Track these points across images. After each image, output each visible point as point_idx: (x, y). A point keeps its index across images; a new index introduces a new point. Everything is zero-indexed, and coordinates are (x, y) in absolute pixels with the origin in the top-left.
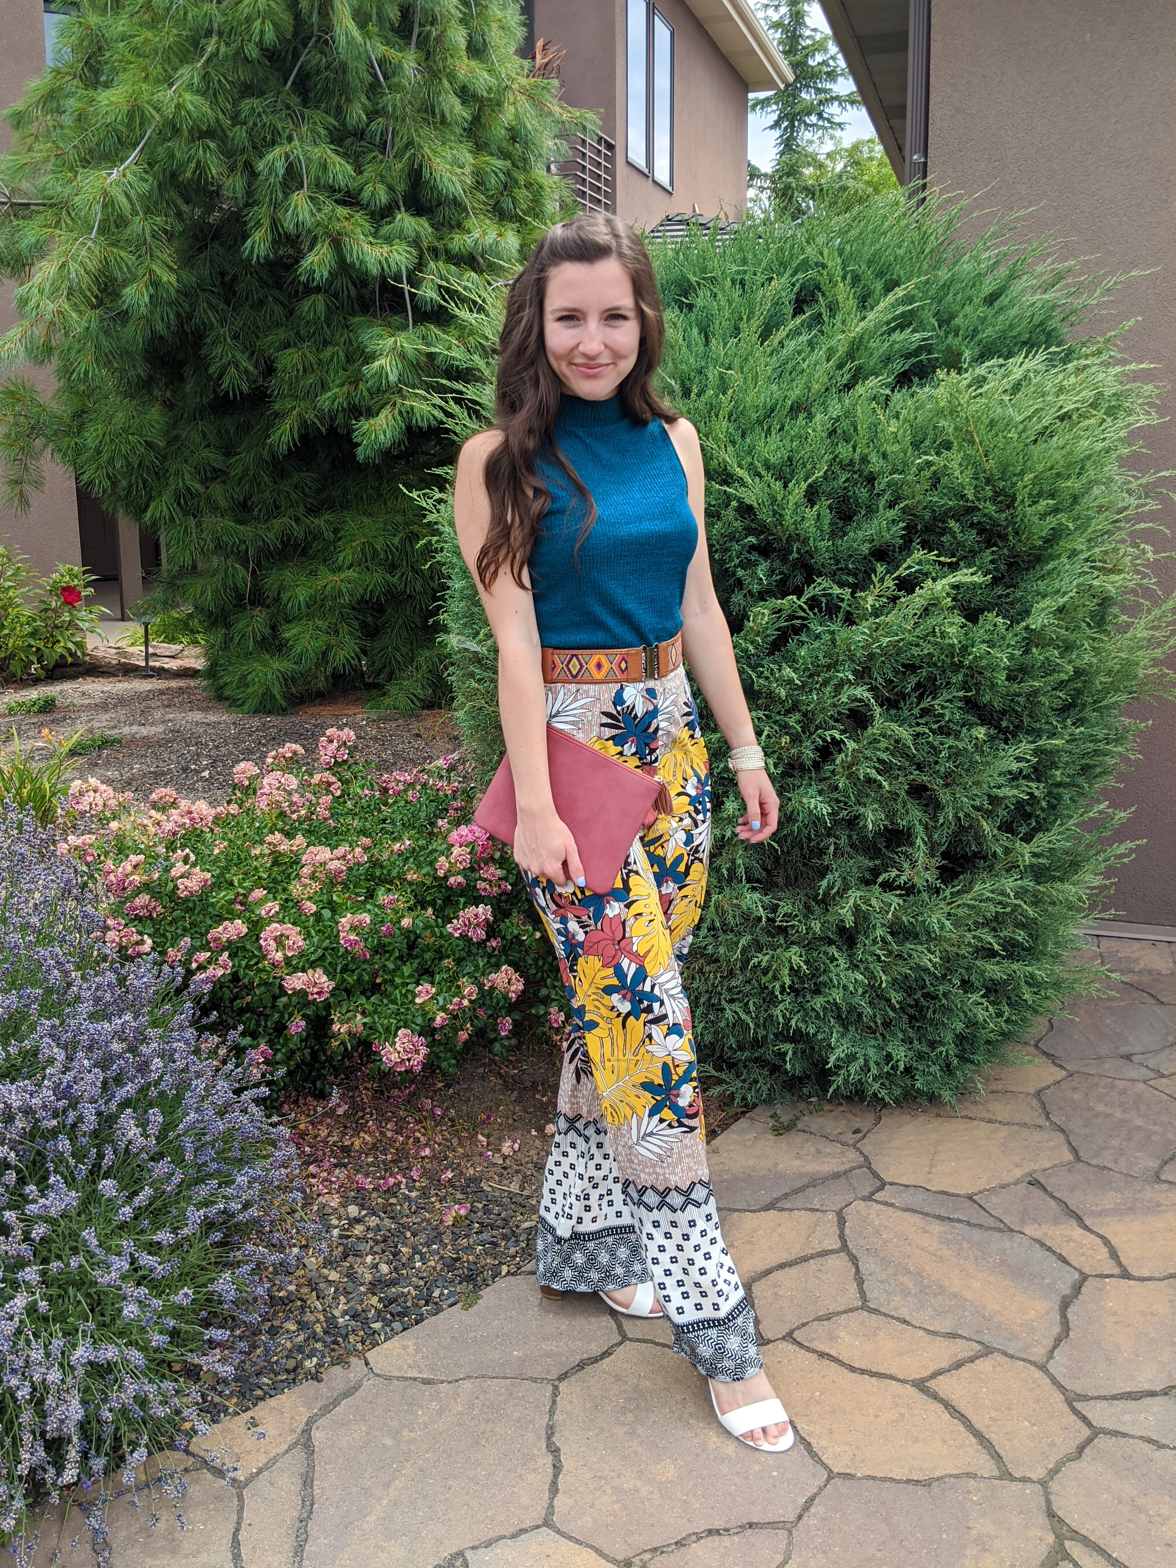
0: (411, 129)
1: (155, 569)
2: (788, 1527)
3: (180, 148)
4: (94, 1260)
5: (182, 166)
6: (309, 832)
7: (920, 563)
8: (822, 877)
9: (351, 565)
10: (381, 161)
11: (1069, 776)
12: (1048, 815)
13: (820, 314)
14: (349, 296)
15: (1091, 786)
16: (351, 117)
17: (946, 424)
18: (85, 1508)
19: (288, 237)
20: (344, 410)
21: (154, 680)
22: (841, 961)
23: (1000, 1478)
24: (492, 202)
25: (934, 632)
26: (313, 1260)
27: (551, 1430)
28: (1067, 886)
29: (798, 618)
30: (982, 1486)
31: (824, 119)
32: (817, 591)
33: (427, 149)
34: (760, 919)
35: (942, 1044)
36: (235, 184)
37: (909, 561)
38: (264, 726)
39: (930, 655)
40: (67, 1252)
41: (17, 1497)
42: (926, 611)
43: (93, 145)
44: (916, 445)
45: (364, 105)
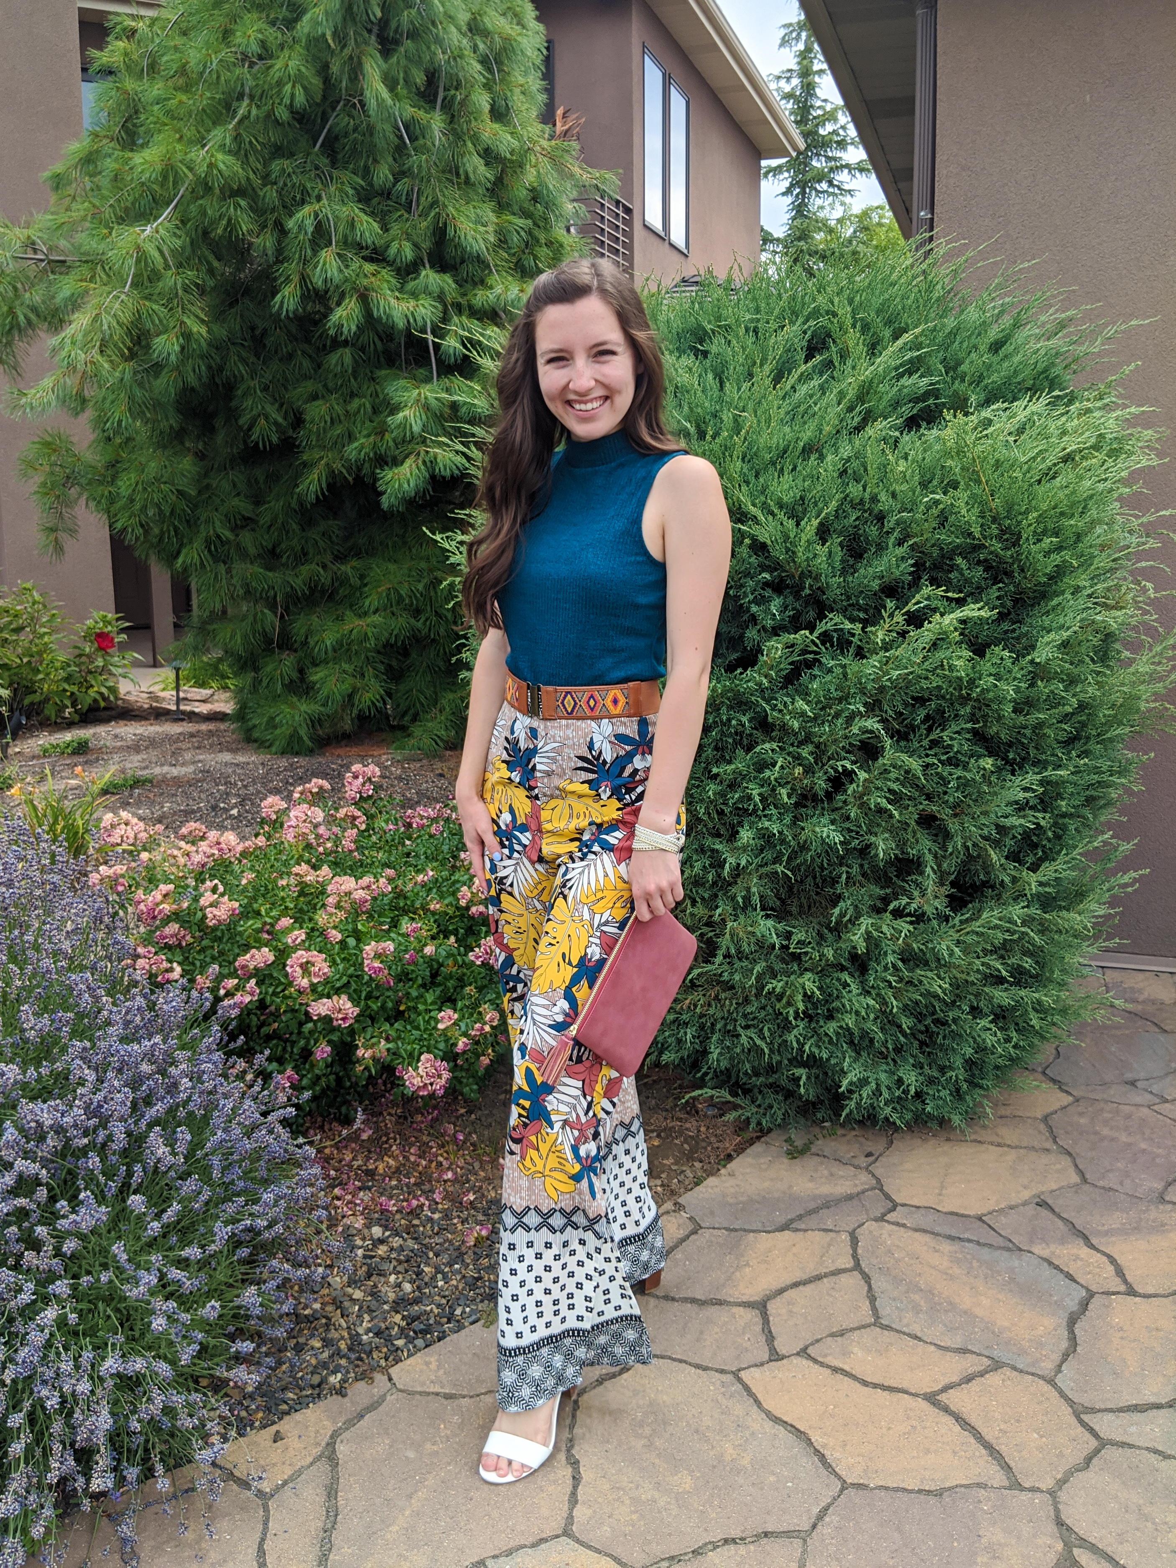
0: (437, 189)
1: (186, 615)
2: (802, 1535)
3: (212, 207)
4: (124, 1276)
5: (215, 222)
6: (336, 864)
7: (928, 598)
8: (835, 906)
9: (377, 610)
10: (407, 220)
11: (1074, 807)
12: (1054, 845)
13: (831, 362)
14: (376, 350)
15: (1095, 817)
16: (378, 177)
17: (953, 464)
18: (114, 1518)
19: (316, 292)
20: (370, 459)
21: (184, 724)
22: (854, 987)
23: (1010, 1488)
24: (514, 260)
25: (942, 665)
26: (338, 1279)
27: (570, 1443)
28: (1073, 915)
29: (810, 652)
30: (993, 1495)
31: (834, 186)
32: (829, 626)
33: (451, 209)
34: (773, 946)
35: (951, 1068)
36: (265, 242)
37: (918, 597)
38: (292, 767)
39: (939, 688)
40: (98, 1268)
41: (47, 1505)
42: (934, 646)
43: (129, 204)
44: (924, 485)
45: (391, 166)
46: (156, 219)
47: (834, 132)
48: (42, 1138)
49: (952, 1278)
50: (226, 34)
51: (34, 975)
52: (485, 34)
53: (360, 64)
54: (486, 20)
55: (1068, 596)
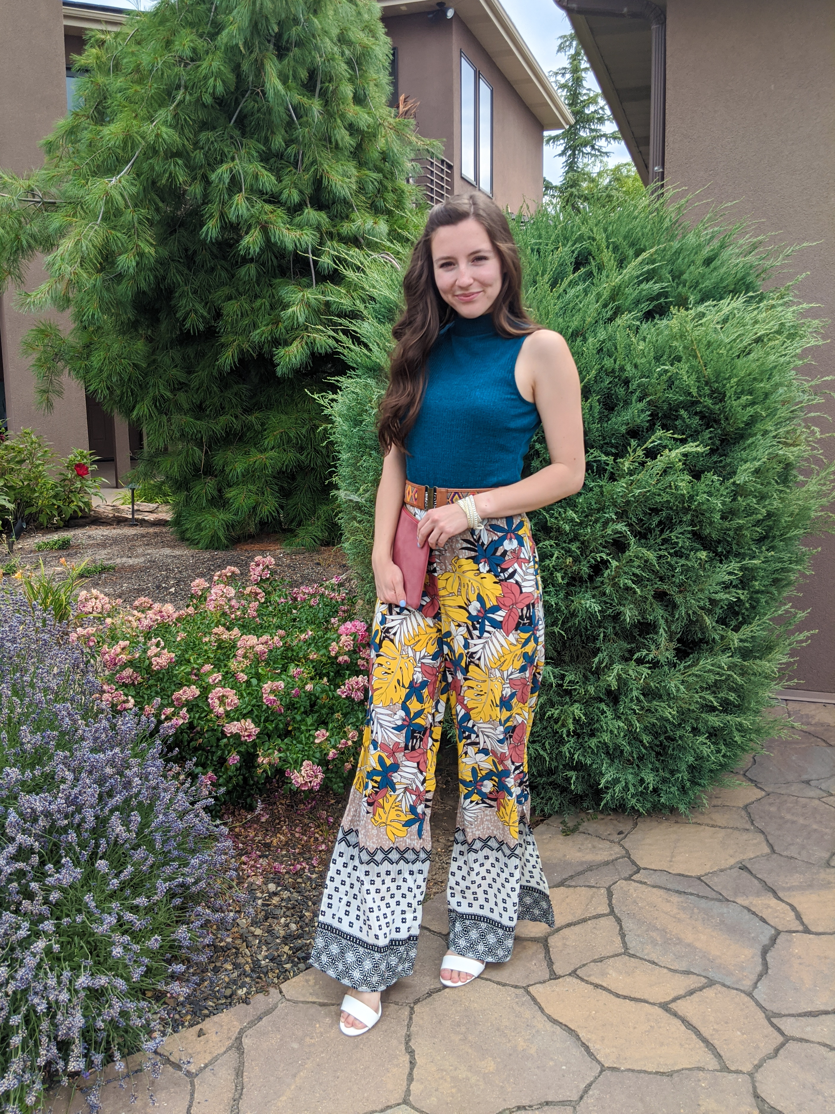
0: (316, 152)
1: (139, 451)
2: (573, 1104)
3: (158, 164)
4: (93, 918)
5: (160, 175)
6: (243, 626)
7: (660, 439)
8: (595, 656)
9: (273, 448)
10: (295, 174)
11: (764, 586)
12: (750, 613)
13: (591, 272)
14: (272, 265)
15: (779, 593)
16: (275, 144)
17: (677, 344)
18: (85, 1091)
19: (231, 224)
20: (268, 341)
21: (138, 528)
22: (608, 713)
23: (721, 1071)
24: (370, 202)
25: (670, 486)
26: (244, 921)
27: (408, 1038)
28: (764, 662)
30: (708, 1076)
31: (595, 149)
33: (326, 166)
34: (551, 685)
35: (678, 771)
36: (196, 189)
37: (653, 438)
38: (213, 558)
39: (668, 502)
40: (74, 912)
41: (37, 1081)
42: (665, 472)
43: (99, 163)
44: (657, 359)
45: (283, 136)
46: (118, 174)
47: (596, 112)
48: (35, 820)
49: (679, 920)
50: (168, 44)
51: (31, 704)
52: (349, 43)
53: (262, 64)
54: (350, 34)
55: (759, 436)
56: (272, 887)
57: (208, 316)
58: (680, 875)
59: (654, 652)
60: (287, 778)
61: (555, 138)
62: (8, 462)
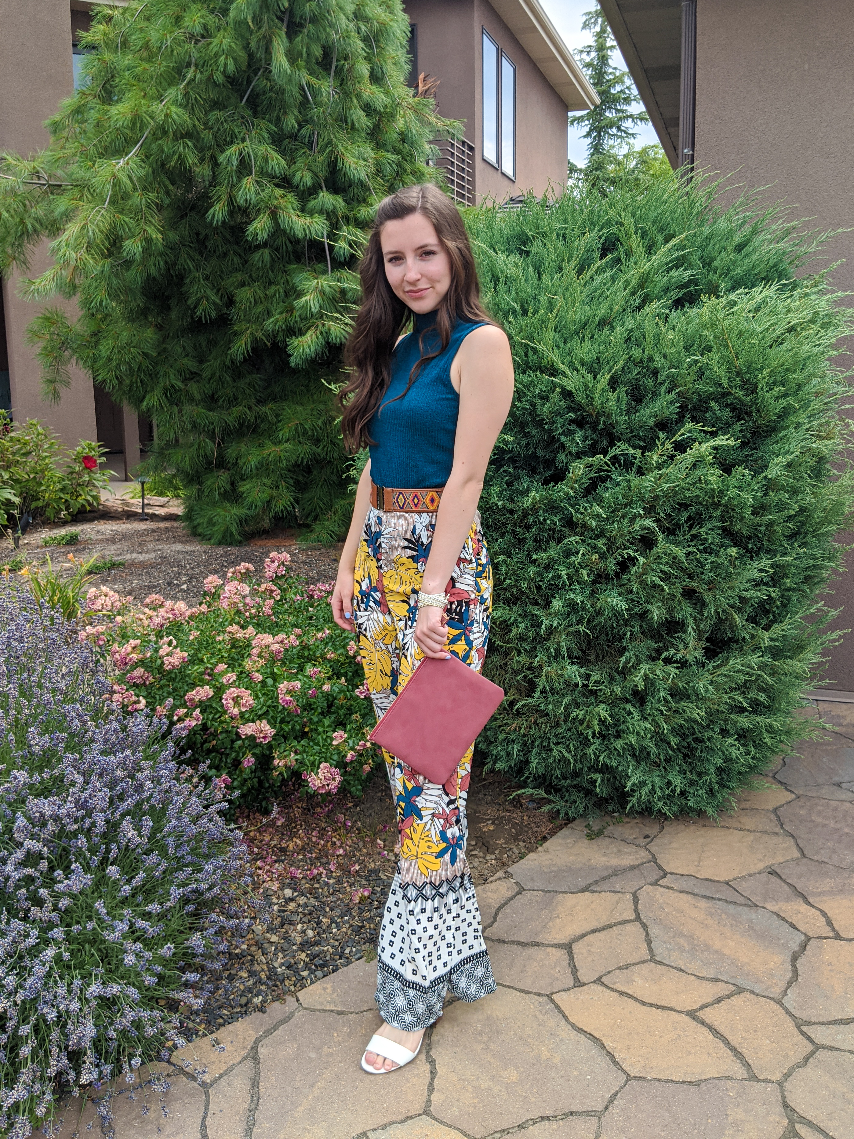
0: (331, 133)
1: (149, 443)
2: (597, 1114)
3: (167, 145)
4: (104, 925)
5: (170, 157)
6: (258, 625)
7: (690, 431)
8: (622, 655)
9: (288, 440)
10: (309, 155)
11: (796, 583)
12: (782, 611)
13: (619, 259)
14: (287, 250)
15: (812, 591)
16: (287, 125)
17: (708, 333)
18: (96, 1101)
19: (240, 207)
20: (283, 330)
21: (148, 522)
22: (635, 715)
23: (749, 1080)
24: (388, 184)
25: (700, 480)
26: (260, 927)
27: (429, 1047)
28: (795, 662)
29: (604, 471)
30: (737, 1085)
31: (622, 131)
32: (618, 452)
33: (340, 147)
34: (577, 685)
35: (706, 774)
36: (204, 171)
37: (682, 430)
38: (226, 554)
39: (698, 496)
40: (85, 919)
41: (47, 1092)
42: (694, 466)
43: (107, 144)
44: (687, 348)
45: (296, 117)
46: (127, 155)
47: (622, 91)
48: (44, 825)
49: (707, 926)
50: (178, 20)
51: (39, 705)
52: (367, 20)
53: (271, 41)
54: (367, 9)
55: (792, 429)
56: (288, 892)
57: (221, 303)
58: (707, 880)
59: (682, 651)
60: (304, 781)
61: (580, 119)
62: (14, 454)
